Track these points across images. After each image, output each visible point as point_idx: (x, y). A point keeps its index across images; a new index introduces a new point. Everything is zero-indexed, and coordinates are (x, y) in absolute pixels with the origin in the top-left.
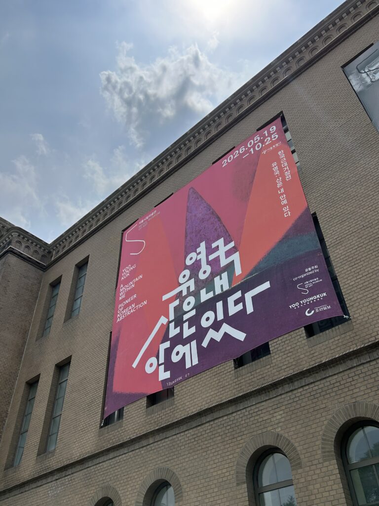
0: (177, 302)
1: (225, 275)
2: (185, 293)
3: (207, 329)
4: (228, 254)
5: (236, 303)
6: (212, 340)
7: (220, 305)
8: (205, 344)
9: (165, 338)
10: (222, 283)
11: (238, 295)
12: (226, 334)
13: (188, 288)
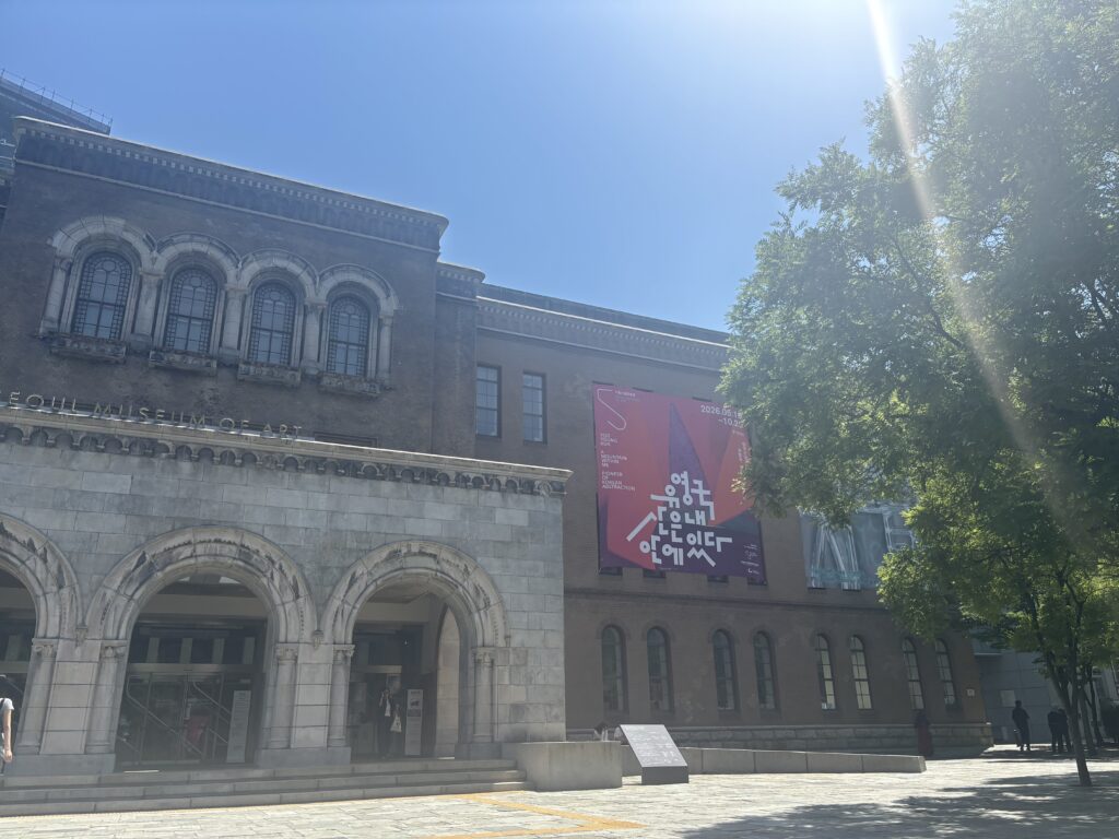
0: (665, 509)
1: (703, 513)
2: (671, 505)
3: (691, 547)
4: (707, 498)
5: (711, 539)
6: (694, 556)
7: (699, 533)
8: (690, 555)
9: (656, 532)
10: (700, 518)
11: (712, 534)
12: (702, 557)
13: (674, 503)
